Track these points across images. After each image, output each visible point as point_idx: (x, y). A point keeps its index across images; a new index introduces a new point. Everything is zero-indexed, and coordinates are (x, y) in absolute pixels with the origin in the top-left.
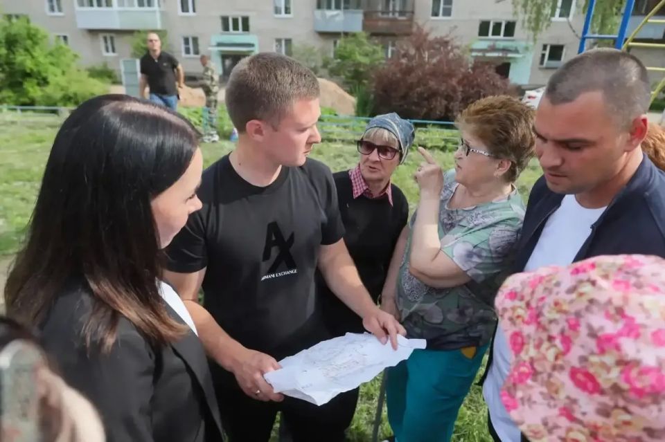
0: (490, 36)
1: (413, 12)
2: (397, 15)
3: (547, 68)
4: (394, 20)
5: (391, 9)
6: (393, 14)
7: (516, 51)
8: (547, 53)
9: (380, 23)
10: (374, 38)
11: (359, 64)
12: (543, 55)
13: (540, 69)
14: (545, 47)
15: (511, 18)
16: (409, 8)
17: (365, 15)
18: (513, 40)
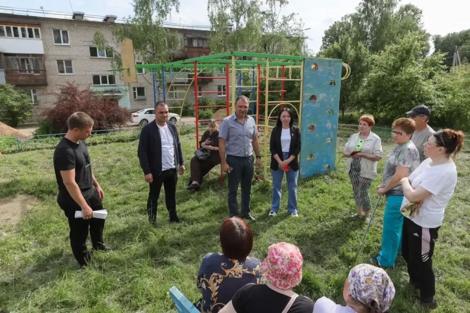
0: (101, 84)
1: (45, 70)
2: (33, 72)
3: (138, 100)
4: (31, 76)
5: (27, 68)
6: (30, 72)
7: (119, 92)
8: (136, 91)
9: (21, 78)
10: (19, 88)
11: (13, 107)
12: (135, 93)
13: (135, 100)
14: (134, 89)
15: (111, 73)
16: (41, 68)
17: (6, 72)
18: (116, 86)
